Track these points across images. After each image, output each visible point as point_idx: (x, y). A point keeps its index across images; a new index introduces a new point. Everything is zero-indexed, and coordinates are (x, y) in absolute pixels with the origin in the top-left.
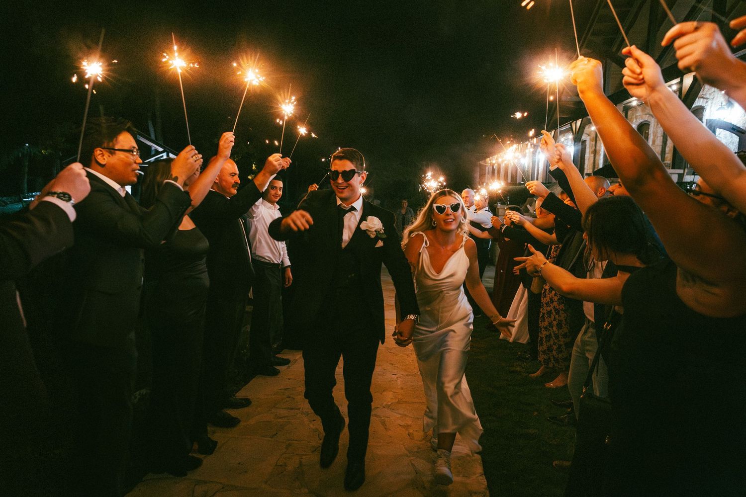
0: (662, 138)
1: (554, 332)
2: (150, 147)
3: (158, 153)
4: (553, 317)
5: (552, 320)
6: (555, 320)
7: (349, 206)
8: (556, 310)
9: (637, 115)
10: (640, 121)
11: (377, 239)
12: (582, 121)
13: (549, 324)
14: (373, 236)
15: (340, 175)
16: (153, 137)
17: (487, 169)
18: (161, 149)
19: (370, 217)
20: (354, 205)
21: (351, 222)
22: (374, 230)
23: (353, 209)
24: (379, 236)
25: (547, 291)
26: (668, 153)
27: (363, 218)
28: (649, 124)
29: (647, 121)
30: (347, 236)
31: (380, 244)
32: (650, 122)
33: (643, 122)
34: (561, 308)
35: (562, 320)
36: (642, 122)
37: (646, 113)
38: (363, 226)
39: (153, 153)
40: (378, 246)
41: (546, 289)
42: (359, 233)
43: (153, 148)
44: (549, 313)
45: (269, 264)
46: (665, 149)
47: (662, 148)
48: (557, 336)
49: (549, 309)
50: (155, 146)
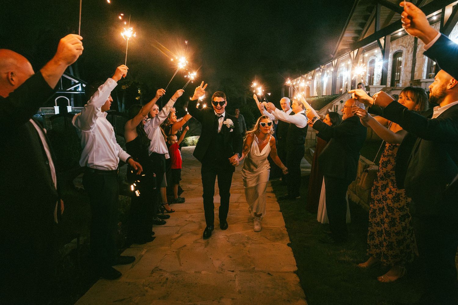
0: (412, 61)
1: (385, 228)
2: (70, 81)
3: (75, 84)
4: (385, 214)
5: (384, 217)
6: (387, 216)
7: (220, 115)
8: (389, 207)
9: (393, 47)
10: (395, 51)
11: (231, 128)
12: (358, 51)
13: (381, 220)
14: (229, 127)
15: (219, 104)
16: (72, 74)
17: (290, 88)
18: (77, 82)
19: (227, 119)
20: (222, 115)
21: (221, 121)
22: (229, 124)
23: (222, 116)
24: (231, 127)
25: (380, 188)
26: (416, 72)
27: (225, 120)
28: (402, 53)
29: (400, 50)
30: (220, 128)
31: (232, 130)
32: (402, 51)
33: (398, 51)
34: (396, 207)
35: (395, 219)
36: (396, 52)
37: (399, 45)
38: (225, 123)
39: (72, 84)
40: (231, 131)
41: (378, 187)
42: (224, 126)
43: (72, 81)
44: (381, 210)
45: (108, 172)
46: (414, 68)
47: (412, 68)
48: (388, 234)
49: (381, 206)
50: (74, 80)
